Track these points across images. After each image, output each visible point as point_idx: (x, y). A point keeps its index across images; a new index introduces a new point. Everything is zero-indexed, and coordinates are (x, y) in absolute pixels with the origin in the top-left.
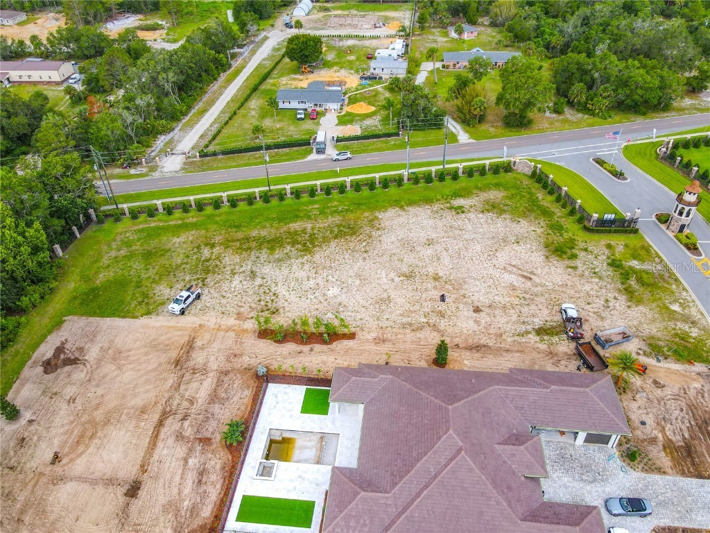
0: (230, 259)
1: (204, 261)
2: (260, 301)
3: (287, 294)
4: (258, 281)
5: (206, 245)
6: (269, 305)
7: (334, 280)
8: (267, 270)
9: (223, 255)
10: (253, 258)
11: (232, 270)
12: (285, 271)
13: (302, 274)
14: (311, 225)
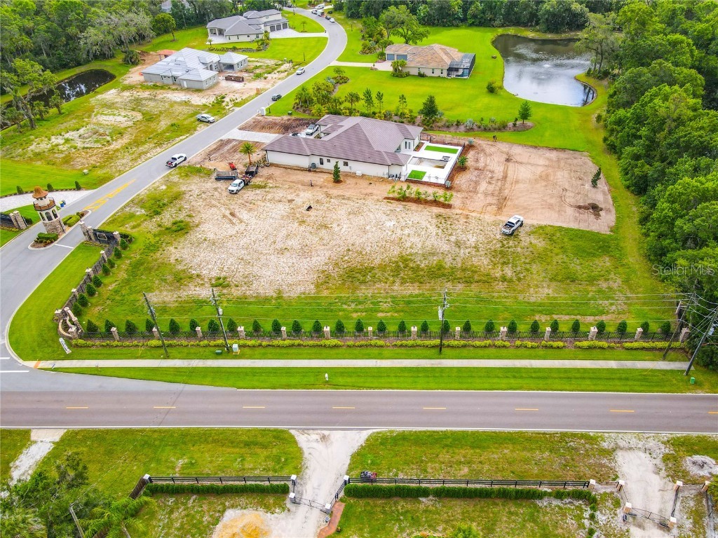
0: (483, 262)
1: (508, 263)
2: (451, 225)
3: (429, 226)
4: (453, 238)
5: (511, 281)
6: (443, 221)
7: (387, 231)
8: (445, 247)
9: (490, 267)
10: (459, 260)
11: (478, 251)
12: (428, 243)
13: (415, 239)
14: (395, 288)
